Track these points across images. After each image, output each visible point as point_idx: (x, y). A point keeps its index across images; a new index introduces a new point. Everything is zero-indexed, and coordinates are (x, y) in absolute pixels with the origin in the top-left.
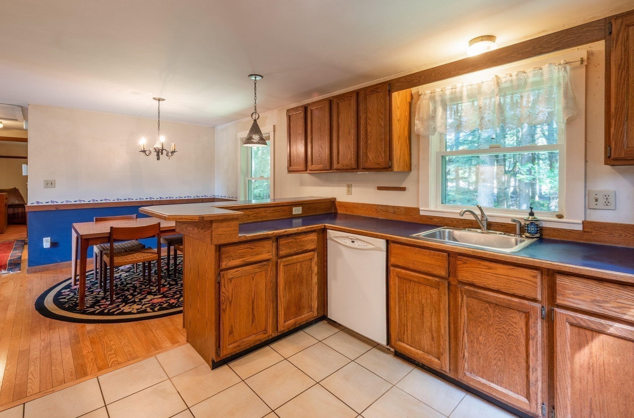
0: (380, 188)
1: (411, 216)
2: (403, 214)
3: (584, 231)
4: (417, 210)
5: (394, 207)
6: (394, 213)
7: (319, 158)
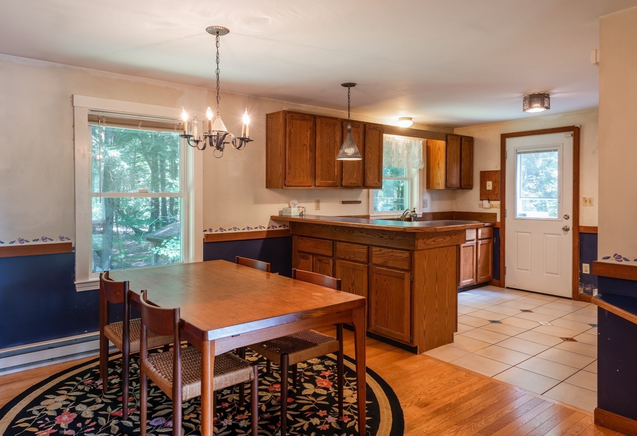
0: (344, 202)
3: (423, 217)
7: (328, 175)
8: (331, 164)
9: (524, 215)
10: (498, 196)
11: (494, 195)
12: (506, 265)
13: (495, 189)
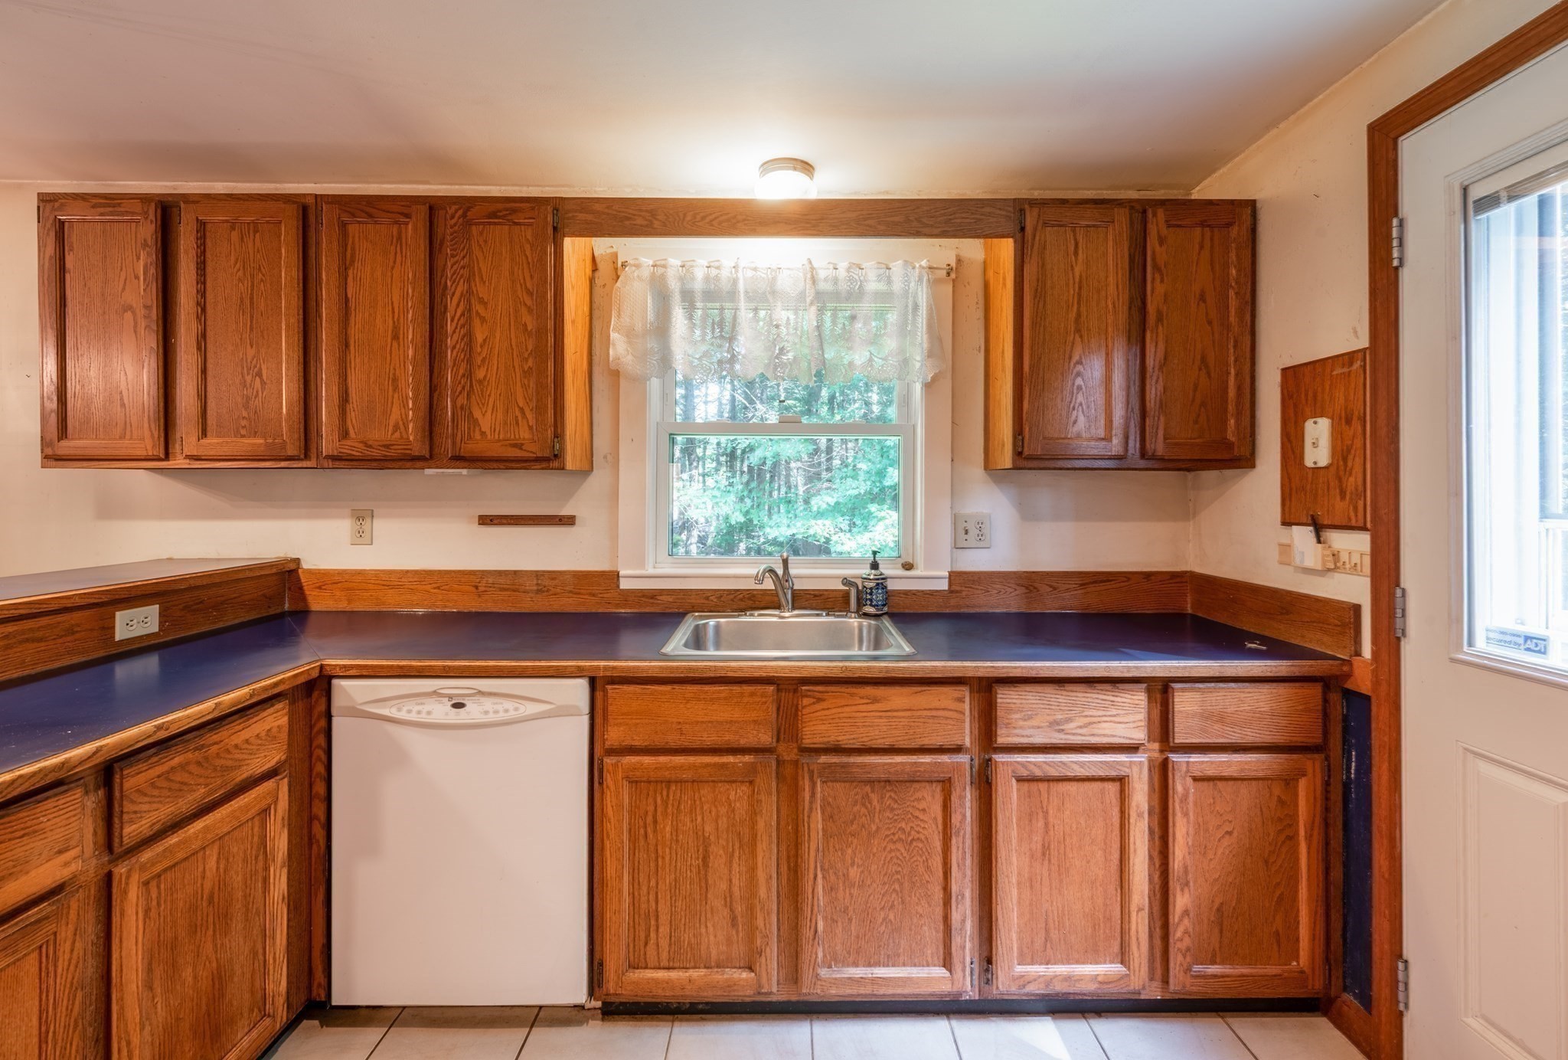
0: (486, 520)
1: (594, 595)
2: (571, 592)
3: (951, 591)
4: (614, 576)
5: (538, 574)
6: (539, 591)
7: (245, 414)
8: (259, 374)
9: (1536, 643)
10: (1361, 503)
11: (1343, 497)
12: (1409, 949)
13: (1345, 459)
